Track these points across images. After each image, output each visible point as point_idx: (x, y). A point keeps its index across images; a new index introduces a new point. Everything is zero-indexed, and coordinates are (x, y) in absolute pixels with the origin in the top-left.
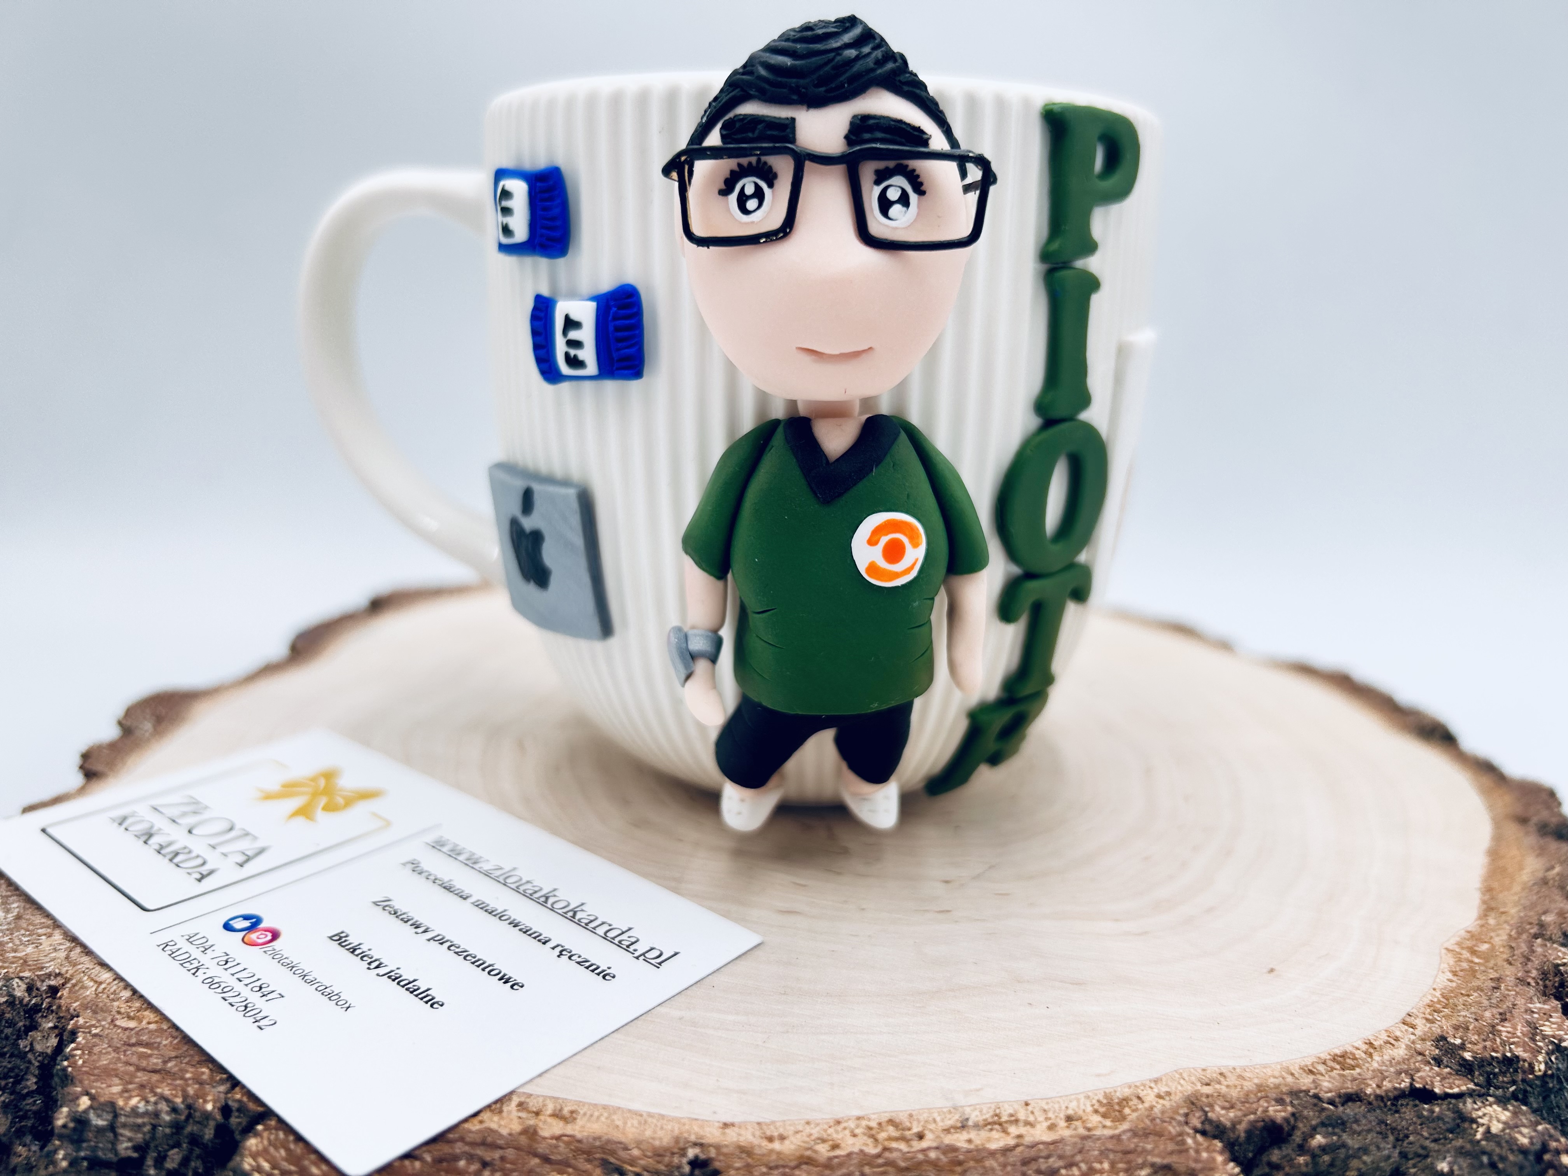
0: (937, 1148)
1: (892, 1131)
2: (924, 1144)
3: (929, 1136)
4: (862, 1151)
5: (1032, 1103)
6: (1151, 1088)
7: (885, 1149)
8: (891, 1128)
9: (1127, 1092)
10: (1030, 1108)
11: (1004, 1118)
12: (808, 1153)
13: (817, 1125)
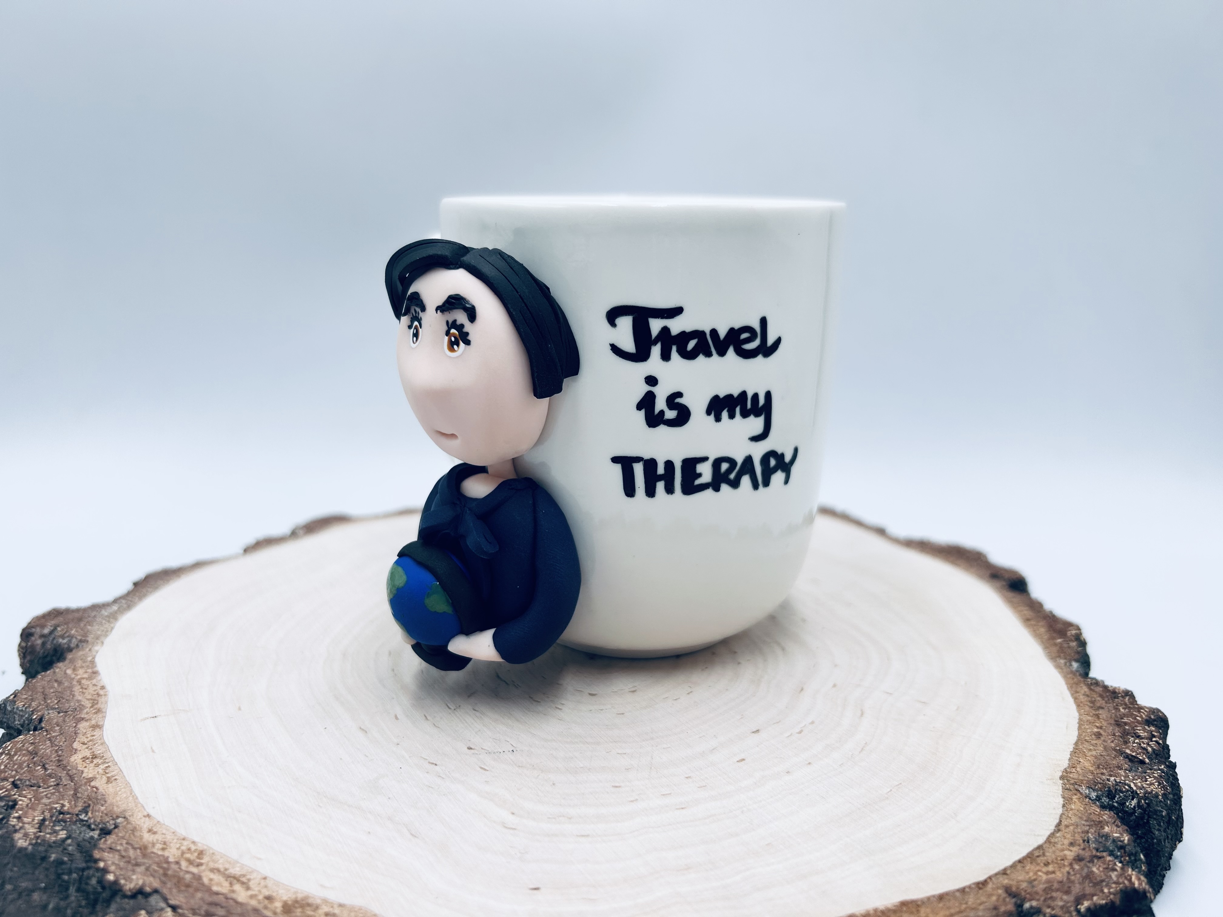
0: (193, 874)
1: (193, 857)
2: (194, 870)
3: (203, 867)
4: (168, 857)
5: (267, 881)
6: (332, 907)
7: (177, 863)
8: (196, 854)
9: (319, 901)
10: (263, 881)
11: (244, 880)
12: (150, 845)
13: (175, 835)
